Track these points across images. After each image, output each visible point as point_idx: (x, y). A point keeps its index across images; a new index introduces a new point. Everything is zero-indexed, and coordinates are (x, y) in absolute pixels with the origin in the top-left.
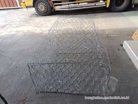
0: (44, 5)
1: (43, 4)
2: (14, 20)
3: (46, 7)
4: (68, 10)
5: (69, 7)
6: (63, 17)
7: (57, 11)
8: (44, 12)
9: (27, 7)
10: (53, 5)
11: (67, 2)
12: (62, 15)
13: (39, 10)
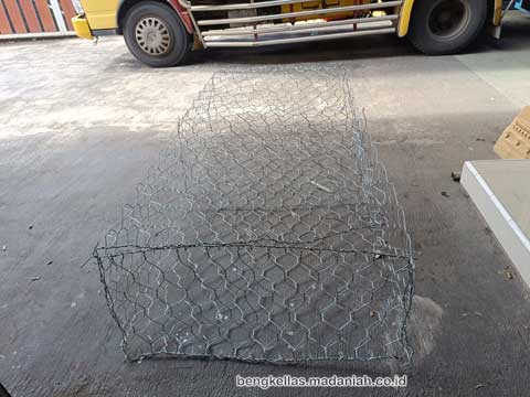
0: (158, 26)
1: (156, 23)
4: (250, 44)
5: (256, 35)
6: (232, 72)
7: (209, 48)
8: (161, 52)
9: (93, 35)
10: (194, 28)
11: (249, 16)
12: (229, 65)
13: (142, 44)
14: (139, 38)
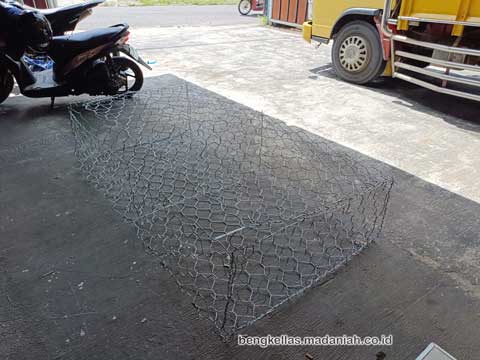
0: (361, 45)
1: (360, 42)
2: (263, 67)
3: (364, 56)
7: (396, 78)
8: (354, 69)
9: (311, 38)
10: (390, 56)
13: (342, 57)
14: (342, 52)
